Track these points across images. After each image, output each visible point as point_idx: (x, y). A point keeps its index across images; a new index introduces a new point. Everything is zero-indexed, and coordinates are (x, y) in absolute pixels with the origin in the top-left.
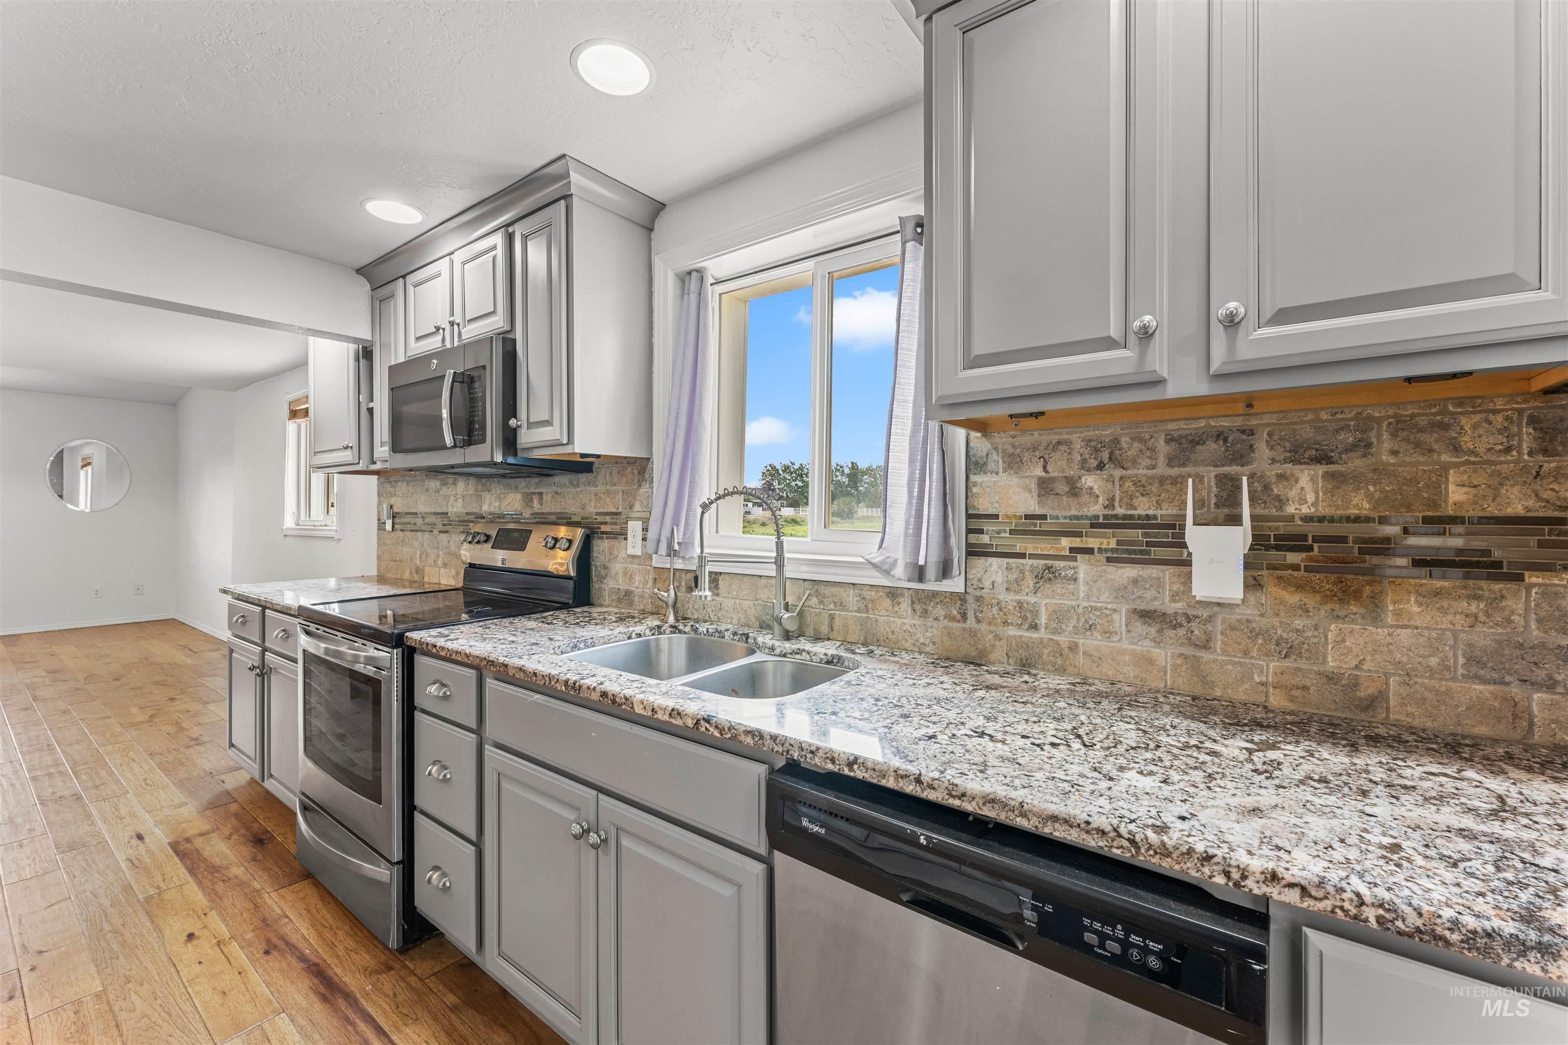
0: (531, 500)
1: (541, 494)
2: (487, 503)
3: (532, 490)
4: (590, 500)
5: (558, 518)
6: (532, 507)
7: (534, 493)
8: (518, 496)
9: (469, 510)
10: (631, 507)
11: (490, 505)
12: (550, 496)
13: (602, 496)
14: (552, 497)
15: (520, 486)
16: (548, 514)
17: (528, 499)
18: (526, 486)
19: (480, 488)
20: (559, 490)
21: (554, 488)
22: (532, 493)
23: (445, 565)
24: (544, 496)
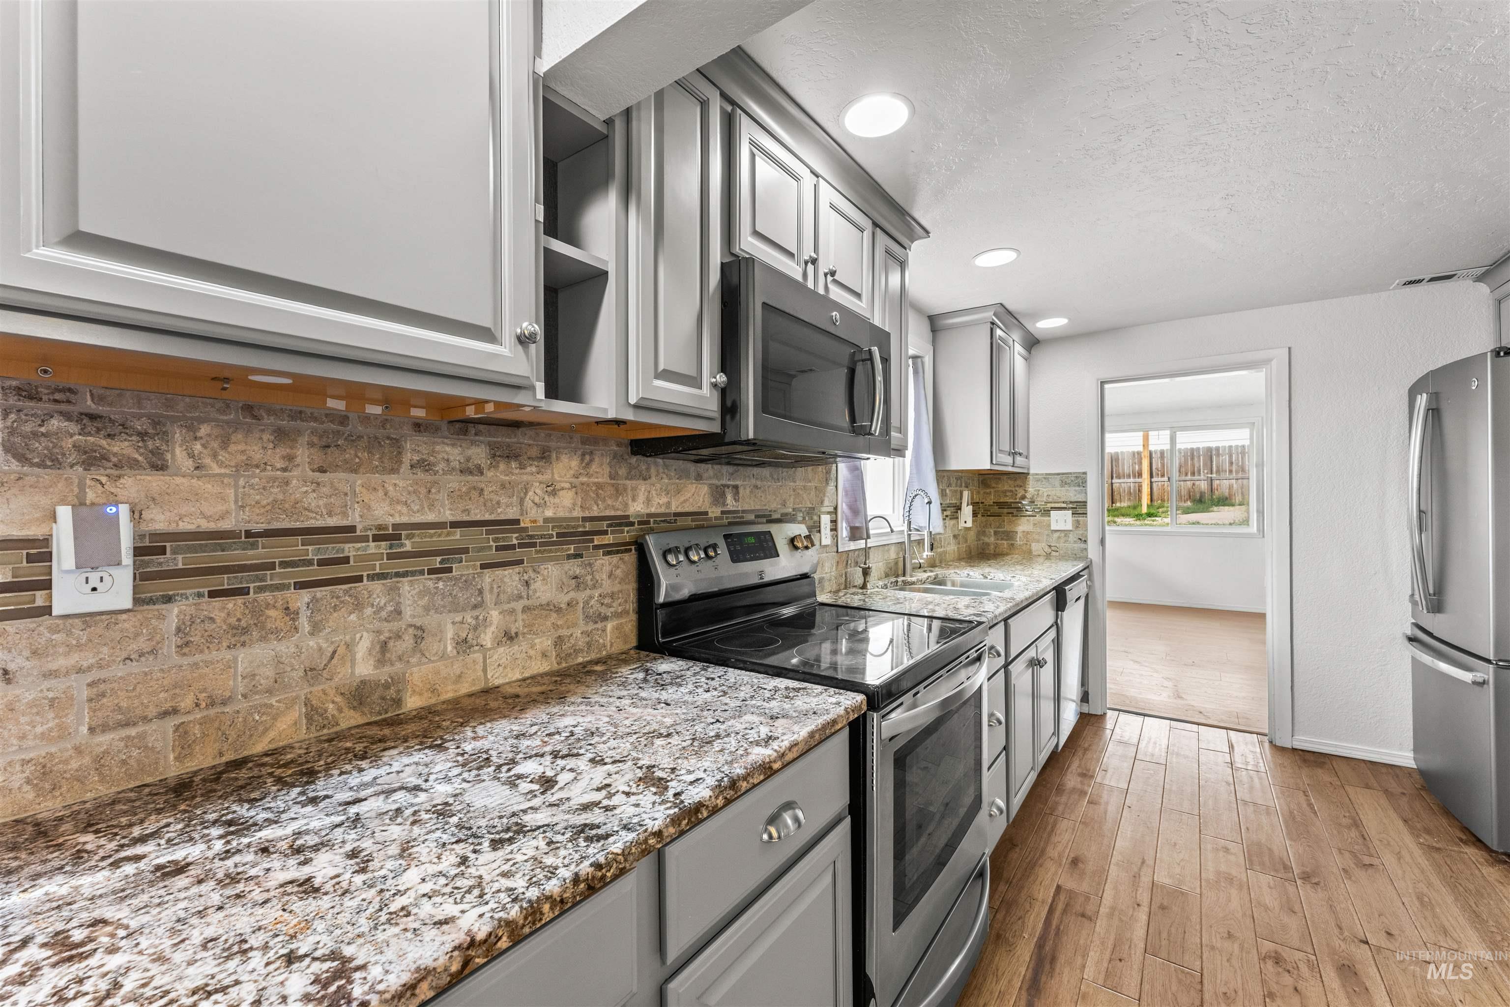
0: (723, 495)
1: (736, 487)
2: (641, 497)
3: (724, 482)
4: (790, 496)
5: (757, 517)
6: (724, 504)
7: (728, 486)
8: (705, 489)
9: (595, 512)
10: (822, 502)
11: (648, 501)
12: (748, 490)
13: (801, 492)
14: (751, 492)
15: (705, 475)
16: (744, 511)
17: (718, 495)
18: (716, 476)
19: (622, 472)
20: (759, 483)
21: (753, 481)
22: (724, 486)
23: (510, 637)
24: (741, 490)
